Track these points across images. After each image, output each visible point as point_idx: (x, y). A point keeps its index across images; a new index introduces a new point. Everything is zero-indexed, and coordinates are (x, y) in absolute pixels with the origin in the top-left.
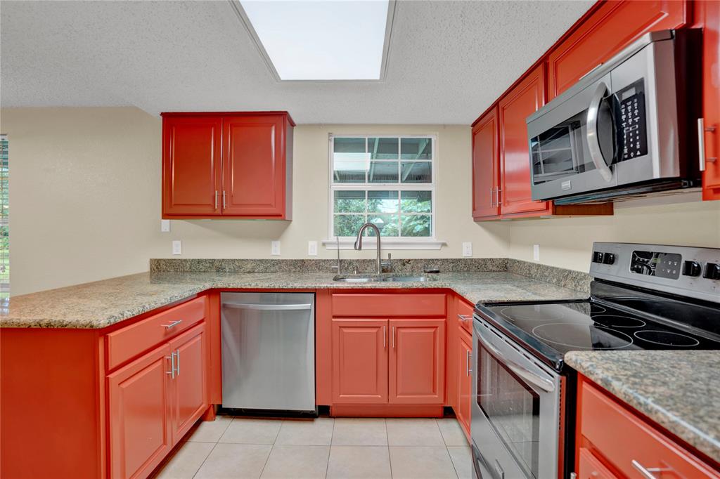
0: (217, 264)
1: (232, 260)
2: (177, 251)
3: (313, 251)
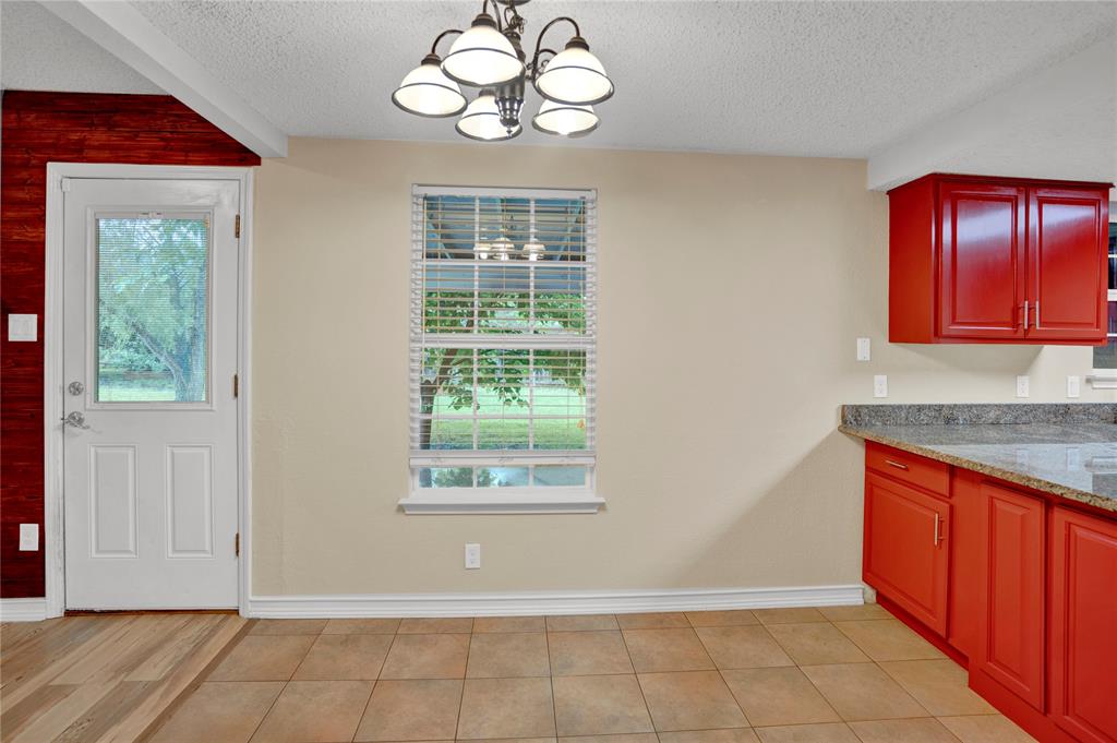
0: (945, 412)
1: (968, 406)
2: (881, 392)
3: (1074, 392)
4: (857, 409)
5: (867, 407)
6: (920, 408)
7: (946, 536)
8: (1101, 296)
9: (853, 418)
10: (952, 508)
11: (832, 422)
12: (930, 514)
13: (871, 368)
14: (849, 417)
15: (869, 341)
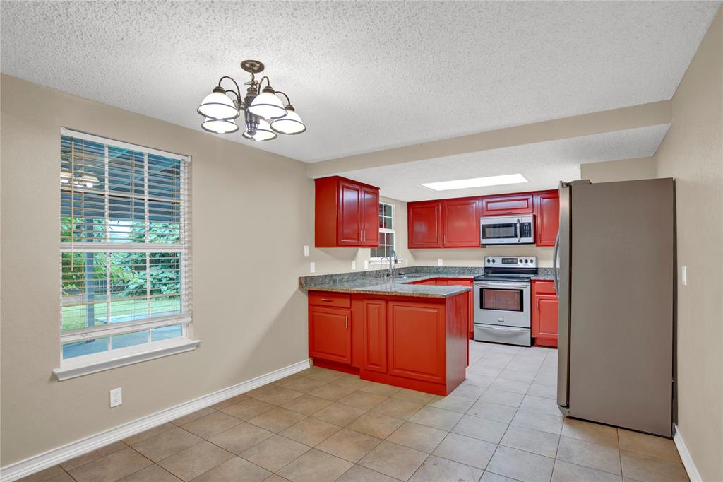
2: (313, 270)
3: (366, 267)
4: (306, 278)
5: (309, 277)
6: (326, 276)
7: (350, 324)
8: (378, 230)
9: (304, 282)
10: (351, 312)
11: (296, 285)
12: (343, 317)
13: (309, 259)
14: (303, 283)
15: (308, 247)
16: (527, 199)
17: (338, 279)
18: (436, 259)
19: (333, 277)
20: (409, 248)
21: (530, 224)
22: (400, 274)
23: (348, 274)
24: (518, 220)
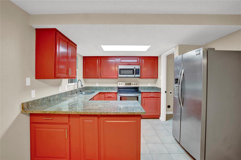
2: (34, 96)
4: (28, 103)
5: (30, 102)
8: (76, 69)
10: (70, 126)
12: (63, 130)
13: (30, 88)
14: (26, 107)
15: (30, 78)
16: (137, 59)
17: (52, 99)
18: (95, 83)
19: (49, 98)
20: (83, 78)
21: (139, 69)
22: (81, 91)
23: (57, 94)
24: (135, 67)
